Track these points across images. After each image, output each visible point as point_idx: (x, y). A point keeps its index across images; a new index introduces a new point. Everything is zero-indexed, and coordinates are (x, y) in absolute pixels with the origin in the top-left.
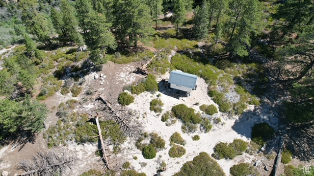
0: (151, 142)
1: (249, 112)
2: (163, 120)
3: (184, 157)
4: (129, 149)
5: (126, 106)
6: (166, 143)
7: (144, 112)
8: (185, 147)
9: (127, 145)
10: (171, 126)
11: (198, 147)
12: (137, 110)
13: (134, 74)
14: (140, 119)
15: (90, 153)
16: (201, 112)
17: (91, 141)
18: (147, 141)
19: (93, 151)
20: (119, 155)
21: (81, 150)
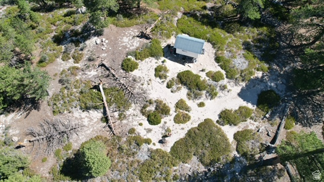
0: (156, 109)
1: (257, 79)
2: (168, 86)
3: (188, 123)
4: (134, 115)
5: (130, 72)
6: (171, 110)
7: (149, 79)
8: (190, 114)
9: (133, 111)
10: (176, 93)
11: (203, 114)
12: (141, 77)
13: (138, 39)
14: (145, 86)
15: (95, 120)
16: (207, 78)
17: (96, 108)
18: (152, 108)
19: (99, 118)
20: (125, 122)
21: (86, 116)
